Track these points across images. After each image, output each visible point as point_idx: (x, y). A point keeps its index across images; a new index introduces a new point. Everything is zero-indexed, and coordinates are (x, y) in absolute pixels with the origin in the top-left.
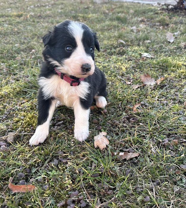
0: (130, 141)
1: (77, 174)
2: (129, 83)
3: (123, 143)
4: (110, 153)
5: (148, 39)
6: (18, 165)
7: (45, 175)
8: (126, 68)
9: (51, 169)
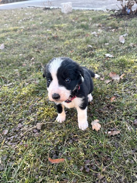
0: (113, 123)
1: (86, 148)
2: (102, 79)
3: (109, 125)
4: (103, 132)
6: (49, 145)
7: (67, 150)
8: (98, 68)
9: (69, 146)
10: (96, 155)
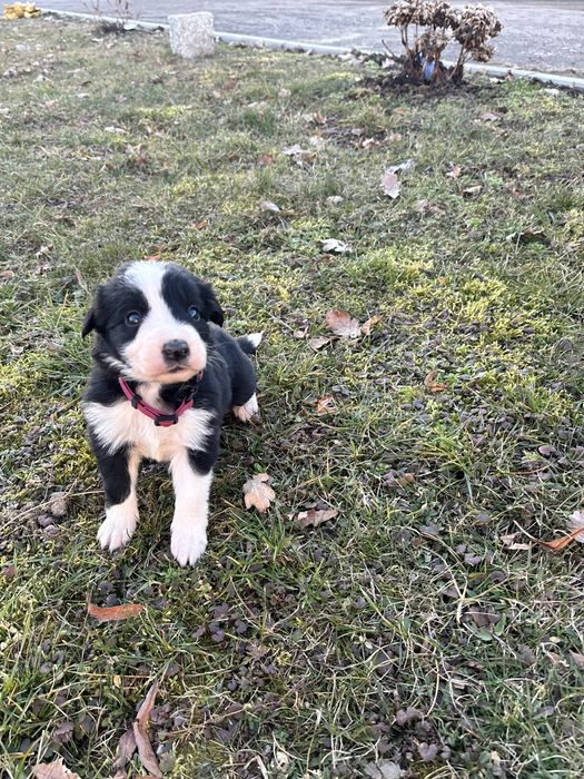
0: (317, 486)
1: (219, 569)
2: (301, 334)
3: (304, 492)
4: (279, 516)
5: (334, 193)
6: (94, 566)
7: (155, 579)
8: (290, 292)
9: (163, 565)
10: (252, 591)
